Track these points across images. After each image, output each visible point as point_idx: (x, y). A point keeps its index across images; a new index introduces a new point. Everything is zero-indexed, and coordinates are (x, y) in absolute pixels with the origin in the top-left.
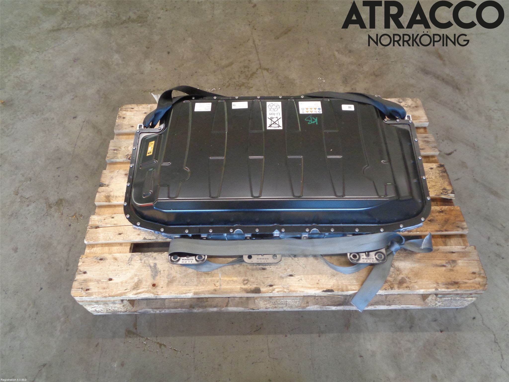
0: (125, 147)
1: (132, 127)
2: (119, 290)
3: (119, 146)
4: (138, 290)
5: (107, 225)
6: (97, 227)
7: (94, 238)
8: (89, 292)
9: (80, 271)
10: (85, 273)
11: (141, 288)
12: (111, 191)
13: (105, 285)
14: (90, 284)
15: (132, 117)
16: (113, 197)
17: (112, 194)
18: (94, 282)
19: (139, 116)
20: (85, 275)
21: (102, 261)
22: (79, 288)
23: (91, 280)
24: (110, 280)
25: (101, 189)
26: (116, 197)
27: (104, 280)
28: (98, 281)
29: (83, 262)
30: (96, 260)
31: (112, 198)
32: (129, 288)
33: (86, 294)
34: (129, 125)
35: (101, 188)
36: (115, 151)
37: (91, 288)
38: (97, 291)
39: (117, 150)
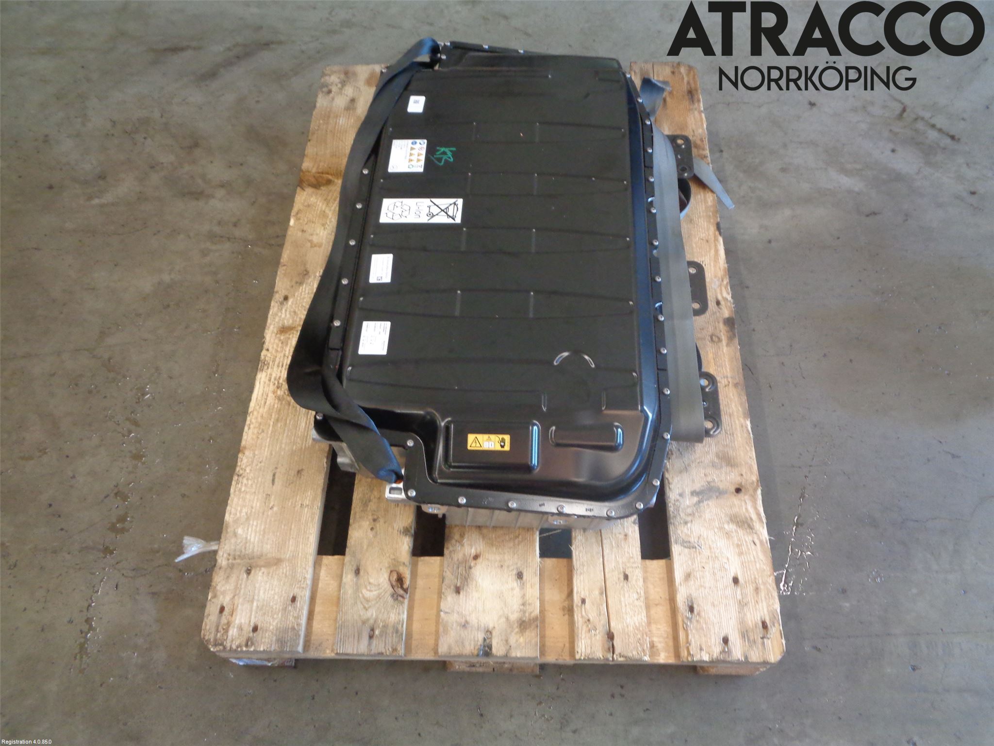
0: (366, 609)
1: (294, 599)
2: (758, 557)
3: (360, 623)
4: (751, 519)
5: (602, 612)
6: (610, 636)
7: (639, 636)
8: (770, 620)
9: (723, 652)
10: (726, 641)
11: (747, 515)
12: (507, 619)
13: (750, 589)
14: (750, 622)
15: (258, 607)
16: (524, 612)
17: (514, 617)
18: (745, 615)
19: (257, 585)
20: (731, 639)
21: (695, 606)
22: (763, 643)
23: (742, 622)
24: (736, 581)
25: (498, 649)
26: (524, 604)
27: (739, 592)
28: (742, 605)
29: (701, 649)
30: (694, 621)
31: (527, 615)
32: (749, 539)
33: (774, 626)
34: (285, 609)
35: (494, 651)
36: (377, 632)
37: (759, 619)
38: (765, 604)
39: (373, 630)
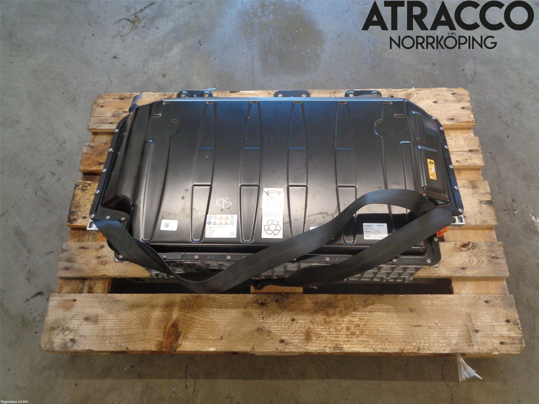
0: (483, 262)
1: (487, 302)
2: (424, 93)
3: (491, 264)
4: (406, 93)
5: (461, 154)
6: (471, 151)
7: (469, 140)
8: (451, 91)
9: (468, 109)
10: (463, 108)
11: (404, 95)
12: (473, 194)
13: (438, 97)
14: (453, 99)
16: (468, 186)
17: (471, 191)
18: (451, 100)
19: (484, 324)
20: (462, 106)
21: (451, 118)
22: (462, 95)
23: (454, 101)
24: (435, 102)
25: (488, 198)
26: (464, 187)
27: (441, 101)
28: (446, 101)
29: (469, 117)
30: (457, 119)
31: (469, 185)
32: (415, 96)
33: (453, 90)
34: (494, 306)
35: (489, 199)
36: (494, 255)
37: (451, 95)
38: (444, 93)
39: (493, 257)
